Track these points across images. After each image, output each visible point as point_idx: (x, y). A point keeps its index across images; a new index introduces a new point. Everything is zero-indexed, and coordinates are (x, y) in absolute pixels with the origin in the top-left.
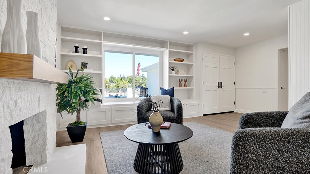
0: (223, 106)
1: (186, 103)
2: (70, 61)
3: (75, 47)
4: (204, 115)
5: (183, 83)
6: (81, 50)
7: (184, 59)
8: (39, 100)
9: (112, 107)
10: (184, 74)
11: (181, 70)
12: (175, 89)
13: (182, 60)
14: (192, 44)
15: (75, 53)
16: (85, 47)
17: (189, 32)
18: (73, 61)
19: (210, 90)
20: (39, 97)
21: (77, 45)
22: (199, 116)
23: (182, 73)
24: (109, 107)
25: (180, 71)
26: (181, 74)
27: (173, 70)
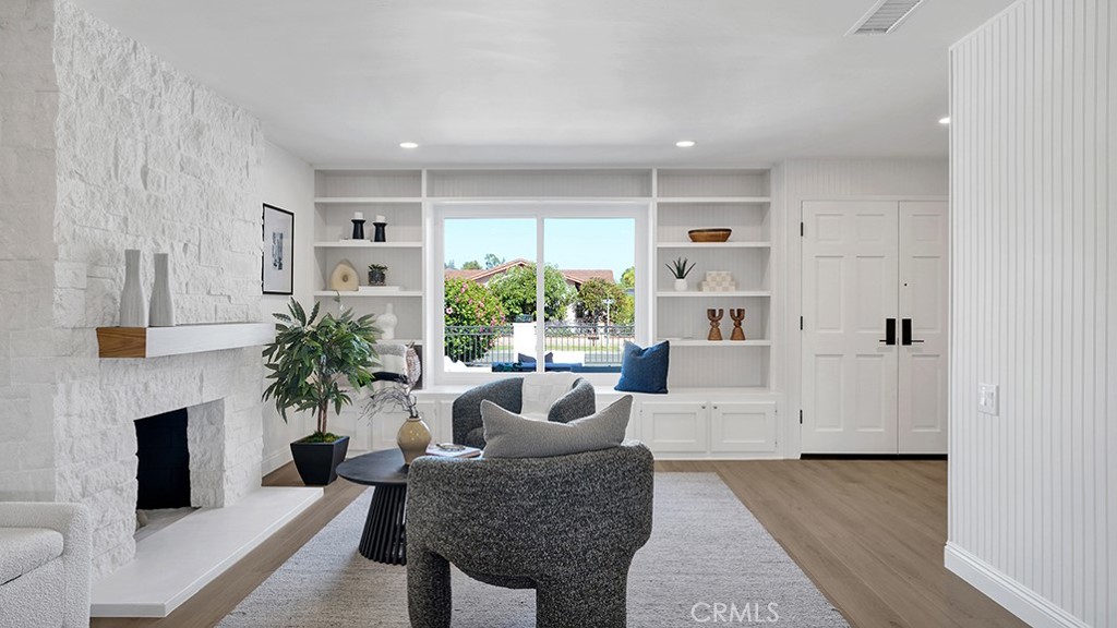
0: (918, 427)
1: (714, 403)
2: (341, 263)
3: (354, 221)
4: (804, 456)
5: (726, 324)
6: (369, 230)
7: (730, 230)
8: (202, 380)
9: (443, 402)
10: (726, 289)
11: (714, 273)
12: (674, 347)
13: (723, 235)
14: (767, 167)
15: (355, 240)
16: (380, 220)
17: (696, 142)
18: (348, 263)
19: (841, 355)
20: (202, 375)
21: (359, 216)
22: (782, 458)
23: (719, 284)
24: (432, 402)
25: (709, 279)
26: (713, 289)
27: (681, 275)
